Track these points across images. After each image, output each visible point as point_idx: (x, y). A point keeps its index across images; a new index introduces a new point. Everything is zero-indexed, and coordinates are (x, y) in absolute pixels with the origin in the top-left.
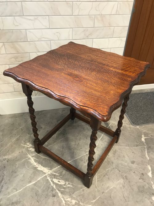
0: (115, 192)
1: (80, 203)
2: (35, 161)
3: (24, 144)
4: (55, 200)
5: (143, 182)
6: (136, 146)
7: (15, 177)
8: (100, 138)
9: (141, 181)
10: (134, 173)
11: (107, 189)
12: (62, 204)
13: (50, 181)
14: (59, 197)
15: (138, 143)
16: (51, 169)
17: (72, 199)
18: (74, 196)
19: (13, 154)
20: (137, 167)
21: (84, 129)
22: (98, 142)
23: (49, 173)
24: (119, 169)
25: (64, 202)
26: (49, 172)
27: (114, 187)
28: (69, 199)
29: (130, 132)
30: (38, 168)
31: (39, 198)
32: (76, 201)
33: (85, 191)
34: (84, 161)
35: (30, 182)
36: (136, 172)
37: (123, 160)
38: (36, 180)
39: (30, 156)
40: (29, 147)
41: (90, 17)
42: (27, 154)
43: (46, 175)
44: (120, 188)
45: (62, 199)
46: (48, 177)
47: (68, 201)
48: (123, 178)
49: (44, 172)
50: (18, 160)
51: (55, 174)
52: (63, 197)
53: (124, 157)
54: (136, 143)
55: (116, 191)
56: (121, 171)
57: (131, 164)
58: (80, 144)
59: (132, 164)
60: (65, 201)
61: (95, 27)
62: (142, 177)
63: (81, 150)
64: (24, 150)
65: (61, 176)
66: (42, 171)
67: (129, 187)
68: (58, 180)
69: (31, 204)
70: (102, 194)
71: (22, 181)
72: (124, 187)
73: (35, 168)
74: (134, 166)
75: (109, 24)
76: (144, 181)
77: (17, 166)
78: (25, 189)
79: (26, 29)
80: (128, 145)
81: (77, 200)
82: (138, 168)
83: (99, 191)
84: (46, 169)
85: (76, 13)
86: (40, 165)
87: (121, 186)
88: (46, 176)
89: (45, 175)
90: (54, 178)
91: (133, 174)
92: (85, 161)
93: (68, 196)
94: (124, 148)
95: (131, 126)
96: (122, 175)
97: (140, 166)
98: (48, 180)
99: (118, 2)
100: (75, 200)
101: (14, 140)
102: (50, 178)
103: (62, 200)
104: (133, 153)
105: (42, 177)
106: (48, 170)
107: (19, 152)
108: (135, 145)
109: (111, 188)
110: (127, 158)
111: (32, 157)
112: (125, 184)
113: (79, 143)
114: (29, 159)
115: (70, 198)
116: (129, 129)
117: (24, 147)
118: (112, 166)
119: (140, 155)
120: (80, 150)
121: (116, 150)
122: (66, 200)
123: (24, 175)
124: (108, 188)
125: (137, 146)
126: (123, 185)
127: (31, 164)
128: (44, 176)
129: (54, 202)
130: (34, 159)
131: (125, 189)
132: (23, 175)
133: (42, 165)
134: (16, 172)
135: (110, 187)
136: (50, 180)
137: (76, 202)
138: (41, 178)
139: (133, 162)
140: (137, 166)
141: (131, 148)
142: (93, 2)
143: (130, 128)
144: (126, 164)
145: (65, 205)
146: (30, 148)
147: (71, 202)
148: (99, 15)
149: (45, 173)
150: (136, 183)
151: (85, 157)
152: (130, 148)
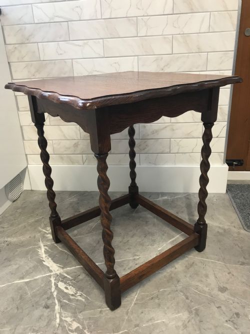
0: (163, 331)
1: (85, 331)
2: (46, 252)
3: (43, 228)
4: (45, 314)
5: (233, 328)
6: (241, 265)
7: (5, 267)
8: (171, 241)
9: (228, 325)
10: (218, 308)
11: (148, 322)
12: (53, 323)
13: (53, 284)
14: (54, 311)
15: (247, 261)
16: (63, 268)
17: (74, 320)
18: (80, 316)
19: (19, 238)
20: (229, 299)
21: (146, 223)
22: (165, 245)
23: (58, 273)
24: (188, 294)
25: (58, 320)
26: (58, 270)
27: (164, 322)
28: (69, 319)
29: (236, 240)
30: (44, 261)
31: (22, 304)
32: (79, 325)
33: (104, 314)
34: (124, 268)
35: (23, 278)
36: (223, 308)
37: (201, 281)
38: (33, 277)
39: (42, 245)
40: (47, 232)
41: (165, 38)
42: (39, 241)
43: (52, 273)
44: (176, 327)
45: (58, 316)
46: (54, 277)
47: (66, 321)
48: (190, 312)
49: (51, 269)
50: (23, 246)
51: (66, 275)
52: (60, 313)
53: (207, 276)
54: (242, 260)
55: (164, 329)
56: (190, 299)
57: (216, 292)
58: (130, 242)
59: (220, 293)
60: (61, 320)
61: (174, 53)
62: (233, 319)
63: (128, 250)
64: (38, 235)
65: (74, 280)
66: (48, 267)
67: (196, 330)
68: (65, 286)
69: (7, 308)
70: (133, 326)
71: (12, 274)
72: (185, 326)
73: (41, 262)
74: (223, 296)
75: (199, 49)
76: (236, 329)
77: (16, 254)
78: (9, 286)
79: (72, 59)
80: (224, 260)
81: (82, 324)
82: (231, 302)
83: (129, 321)
84: (56, 267)
85: (142, 33)
86: (50, 259)
87: (180, 324)
88: (50, 276)
89: (49, 274)
90: (62, 281)
91: (215, 309)
92: (127, 268)
93: (70, 314)
94: (212, 262)
95: (243, 231)
96: (189, 306)
97: (236, 299)
98: (51, 281)
99: (210, 12)
100: (79, 323)
101: (32, 220)
102: (55, 280)
103: (56, 317)
104: (229, 273)
105: (44, 276)
106: (58, 268)
107: (30, 237)
108: (238, 262)
109: (156, 322)
110: (212, 280)
111: (44, 246)
112: (190, 323)
113: (128, 241)
114: (40, 247)
115: (71, 317)
116: (236, 235)
117: (40, 232)
118: (176, 286)
119: (244, 280)
120: (125, 250)
121: (193, 263)
122: (63, 318)
123: (19, 267)
124: (151, 320)
125: (243, 264)
126: (183, 324)
127: (38, 255)
128: (47, 275)
129: (42, 315)
130: (46, 249)
131: (185, 330)
132: (17, 266)
133: (52, 260)
134: (10, 261)
135: (156, 319)
136: (53, 282)
137: (79, 327)
138: (41, 276)
139: (223, 290)
140: (230, 297)
141: (228, 265)
142: (169, 16)
143: (239, 233)
144: (206, 289)
145: (57, 325)
146: (48, 234)
147: (70, 325)
148: (179, 34)
149: (51, 271)
150: (216, 327)
151: (131, 262)
152: (225, 265)
